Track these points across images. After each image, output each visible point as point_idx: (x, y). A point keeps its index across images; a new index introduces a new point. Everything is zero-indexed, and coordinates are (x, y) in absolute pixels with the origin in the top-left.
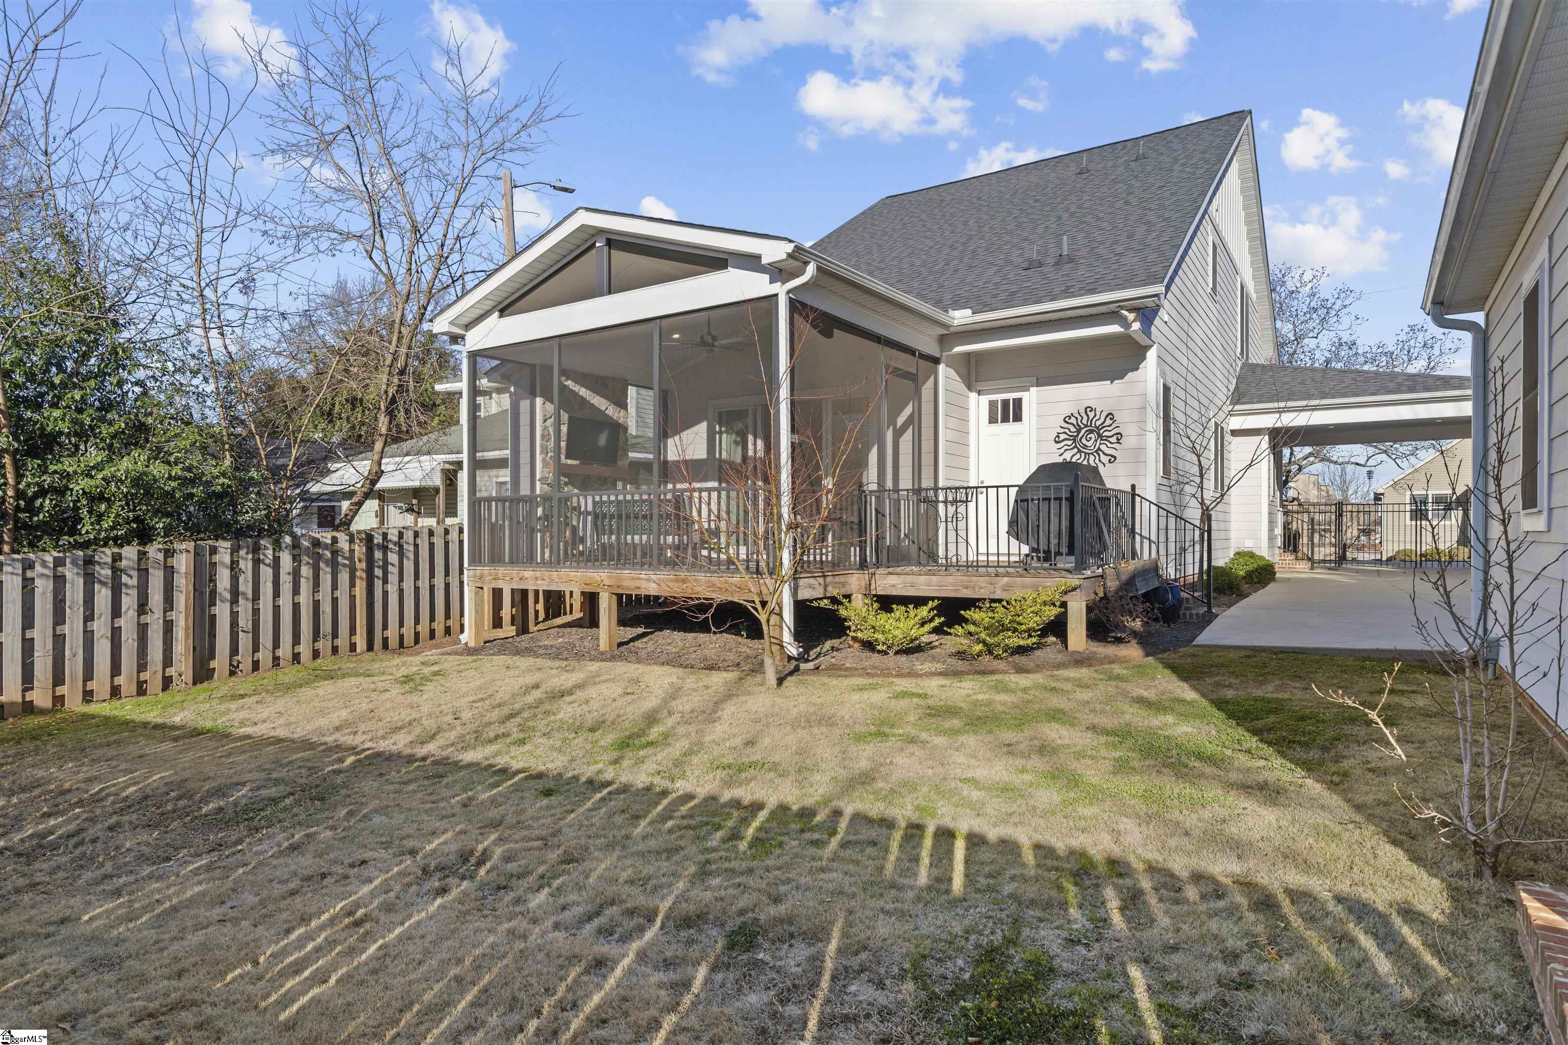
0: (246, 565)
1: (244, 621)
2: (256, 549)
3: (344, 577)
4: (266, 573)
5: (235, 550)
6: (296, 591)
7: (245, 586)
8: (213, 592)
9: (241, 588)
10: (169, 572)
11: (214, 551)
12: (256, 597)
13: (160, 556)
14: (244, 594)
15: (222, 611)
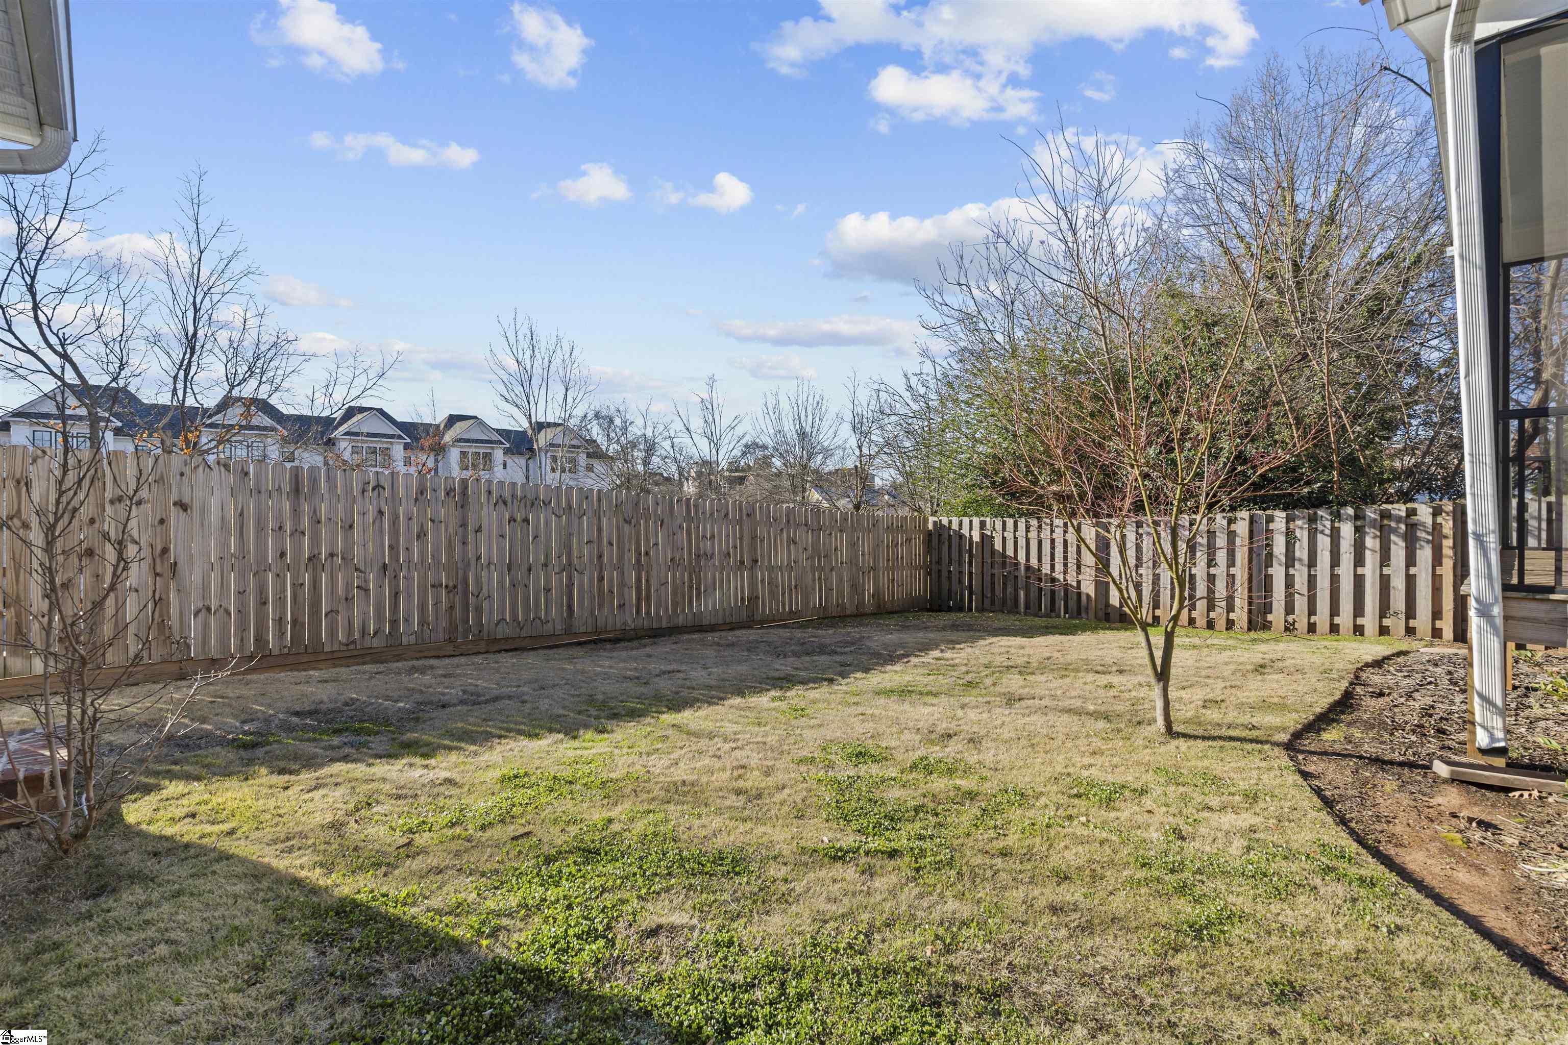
0: (1302, 535)
1: (1301, 583)
2: (1312, 520)
3: (1425, 554)
4: (1324, 542)
5: (1289, 519)
6: (1359, 561)
7: (1302, 552)
8: (1270, 555)
9: (1297, 554)
10: (1232, 535)
11: (1270, 519)
12: (1312, 563)
13: (1225, 522)
14: (1300, 560)
15: (1278, 572)
